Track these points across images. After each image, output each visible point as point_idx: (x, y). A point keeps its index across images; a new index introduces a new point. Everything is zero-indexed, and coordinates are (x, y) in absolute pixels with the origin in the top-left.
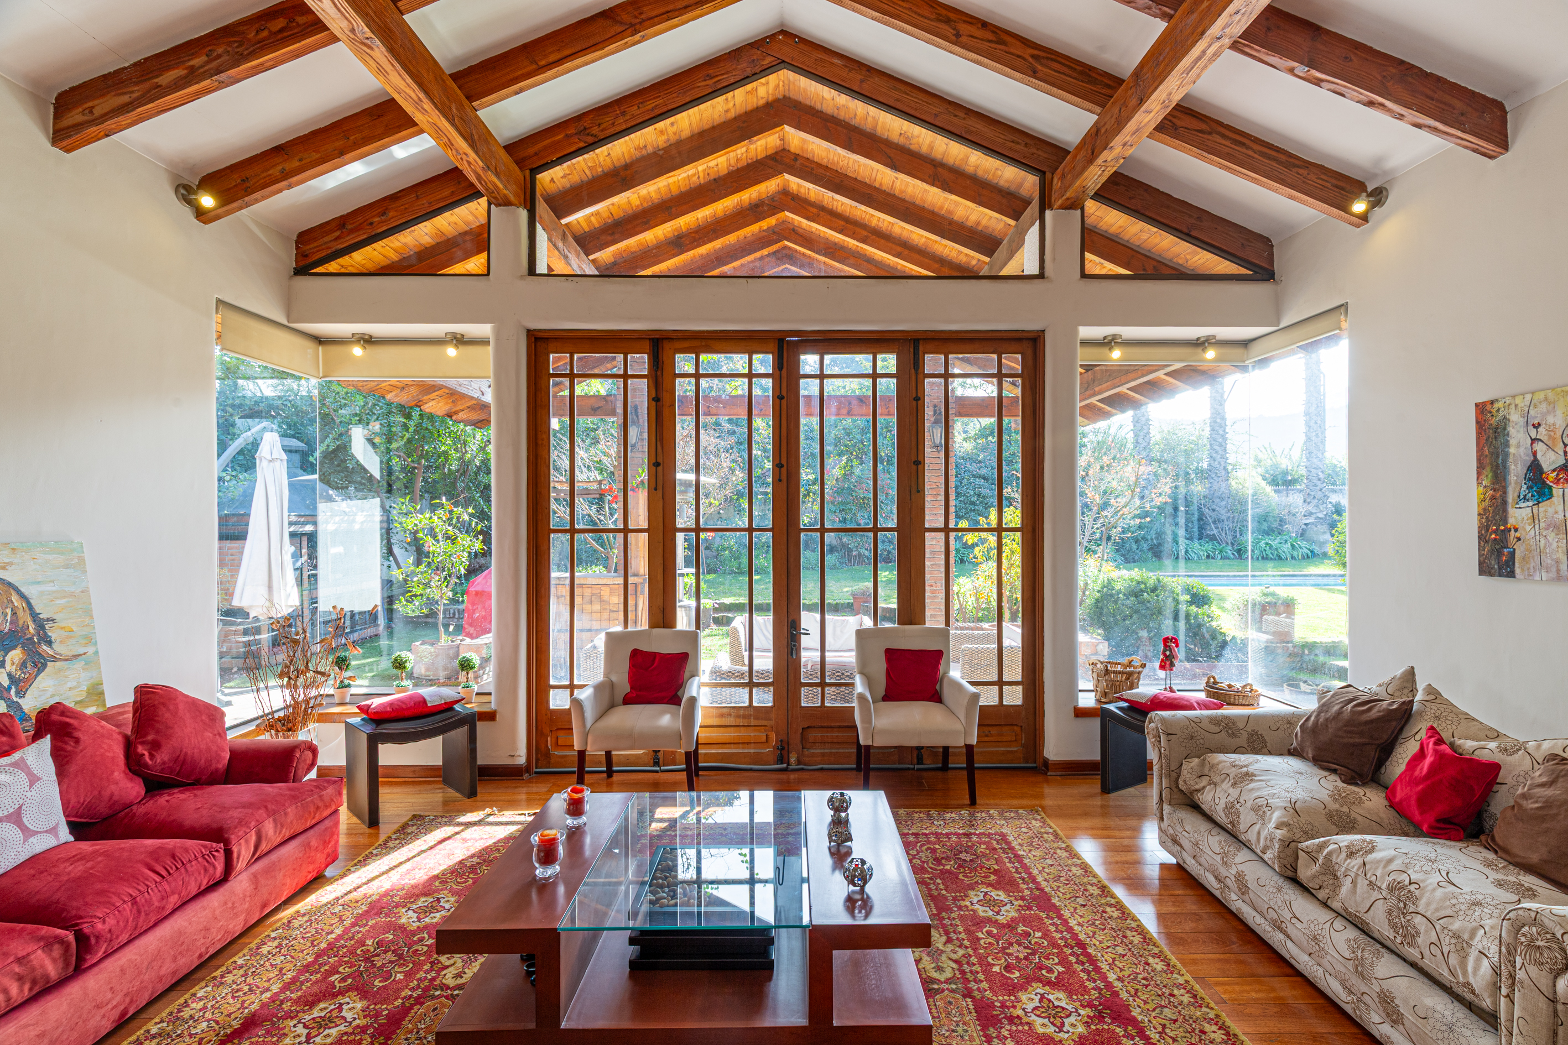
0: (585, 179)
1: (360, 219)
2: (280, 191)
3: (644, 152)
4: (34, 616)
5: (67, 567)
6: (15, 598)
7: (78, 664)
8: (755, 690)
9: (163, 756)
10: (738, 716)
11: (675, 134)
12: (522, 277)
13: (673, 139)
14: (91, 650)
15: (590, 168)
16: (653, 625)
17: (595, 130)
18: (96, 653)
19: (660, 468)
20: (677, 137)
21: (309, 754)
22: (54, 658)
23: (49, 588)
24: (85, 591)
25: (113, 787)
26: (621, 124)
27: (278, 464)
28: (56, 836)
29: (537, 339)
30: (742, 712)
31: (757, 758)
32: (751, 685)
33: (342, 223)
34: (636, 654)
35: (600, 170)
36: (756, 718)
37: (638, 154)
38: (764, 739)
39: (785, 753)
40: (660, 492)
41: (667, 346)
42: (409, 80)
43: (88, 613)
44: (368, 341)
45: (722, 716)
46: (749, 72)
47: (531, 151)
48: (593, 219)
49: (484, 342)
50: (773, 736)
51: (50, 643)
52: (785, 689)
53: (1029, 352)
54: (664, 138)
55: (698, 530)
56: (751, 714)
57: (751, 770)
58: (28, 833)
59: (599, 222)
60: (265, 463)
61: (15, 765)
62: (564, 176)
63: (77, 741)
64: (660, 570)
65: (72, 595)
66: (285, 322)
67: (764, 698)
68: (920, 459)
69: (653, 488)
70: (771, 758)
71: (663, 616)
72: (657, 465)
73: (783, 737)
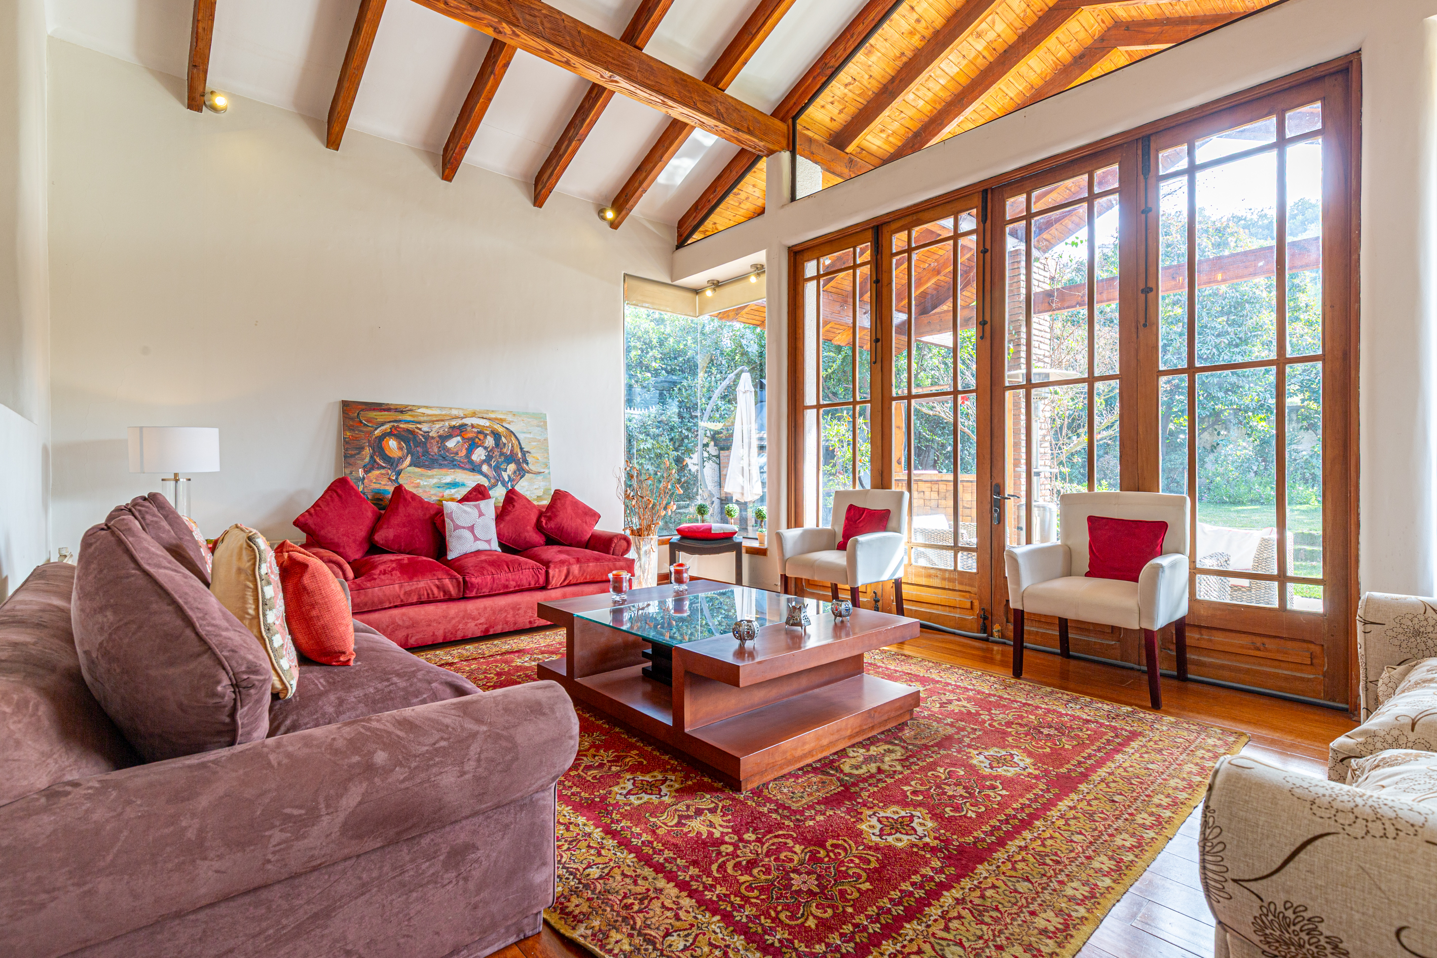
0: (861, 106)
1: (704, 200)
2: (641, 196)
3: (904, 59)
4: (521, 449)
5: (538, 426)
6: (513, 438)
7: (540, 477)
8: (960, 555)
9: (552, 525)
10: (944, 579)
11: (927, 28)
12: (785, 207)
13: (928, 34)
14: (547, 471)
15: (859, 95)
16: (874, 486)
17: (832, 62)
18: (549, 473)
19: (879, 344)
20: (931, 30)
21: (624, 544)
22: (528, 472)
23: (528, 436)
24: (546, 440)
25: (526, 534)
26: (851, 46)
27: (748, 394)
28: (490, 544)
29: (795, 253)
30: (947, 575)
31: (961, 624)
32: (956, 548)
33: (696, 207)
34: (851, 507)
35: (870, 93)
36: (961, 583)
37: (899, 64)
38: (968, 605)
39: (988, 623)
40: (879, 365)
41: (885, 230)
42: (648, 91)
43: (547, 451)
44: (717, 285)
45: (929, 576)
47: (793, 102)
48: (891, 139)
49: (764, 266)
50: (976, 603)
51: (527, 464)
52: (988, 556)
54: (918, 37)
55: (910, 397)
56: (955, 577)
57: (954, 634)
58: (476, 539)
59: (900, 140)
60: (741, 394)
61: (475, 506)
62: (841, 112)
63: (514, 506)
64: (879, 437)
65: (539, 441)
66: (670, 282)
67: (968, 563)
68: (1151, 284)
69: (873, 362)
70: (975, 626)
71: (882, 479)
72: (877, 340)
73: (986, 606)
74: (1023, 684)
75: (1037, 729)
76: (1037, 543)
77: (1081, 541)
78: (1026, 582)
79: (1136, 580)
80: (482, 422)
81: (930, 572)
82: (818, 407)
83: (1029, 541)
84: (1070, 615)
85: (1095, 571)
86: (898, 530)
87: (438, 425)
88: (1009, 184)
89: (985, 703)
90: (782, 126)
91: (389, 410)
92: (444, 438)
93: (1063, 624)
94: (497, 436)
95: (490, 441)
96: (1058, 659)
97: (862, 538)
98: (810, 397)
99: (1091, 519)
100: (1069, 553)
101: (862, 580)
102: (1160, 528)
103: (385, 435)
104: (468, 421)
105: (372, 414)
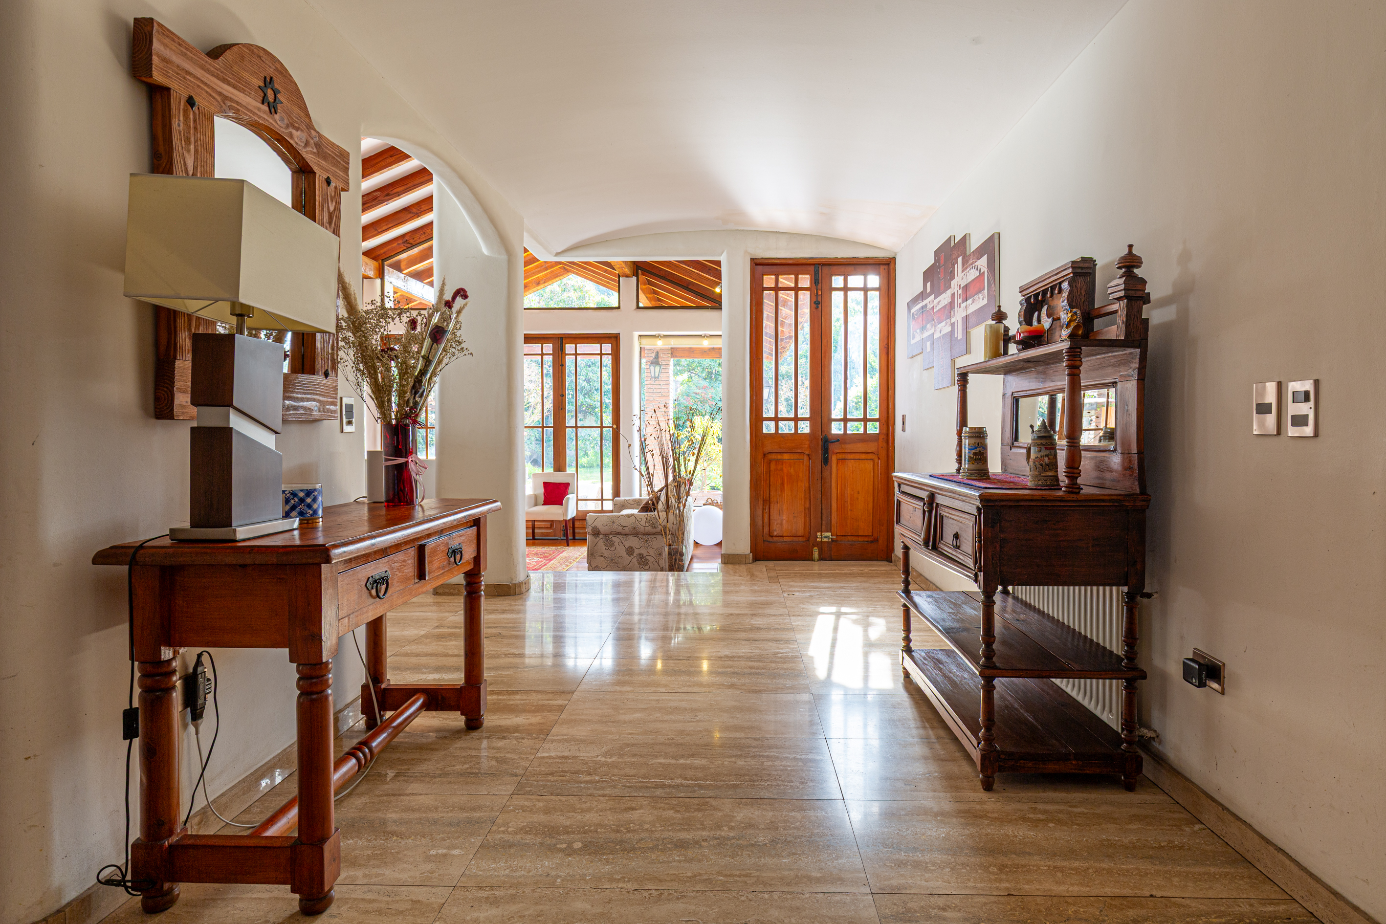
17: (411, 241)
47: (382, 251)
53: (615, 343)
77: (541, 491)
79: (561, 504)
85: (546, 503)
90: (375, 264)
99: (544, 484)
100: (536, 497)
102: (567, 485)
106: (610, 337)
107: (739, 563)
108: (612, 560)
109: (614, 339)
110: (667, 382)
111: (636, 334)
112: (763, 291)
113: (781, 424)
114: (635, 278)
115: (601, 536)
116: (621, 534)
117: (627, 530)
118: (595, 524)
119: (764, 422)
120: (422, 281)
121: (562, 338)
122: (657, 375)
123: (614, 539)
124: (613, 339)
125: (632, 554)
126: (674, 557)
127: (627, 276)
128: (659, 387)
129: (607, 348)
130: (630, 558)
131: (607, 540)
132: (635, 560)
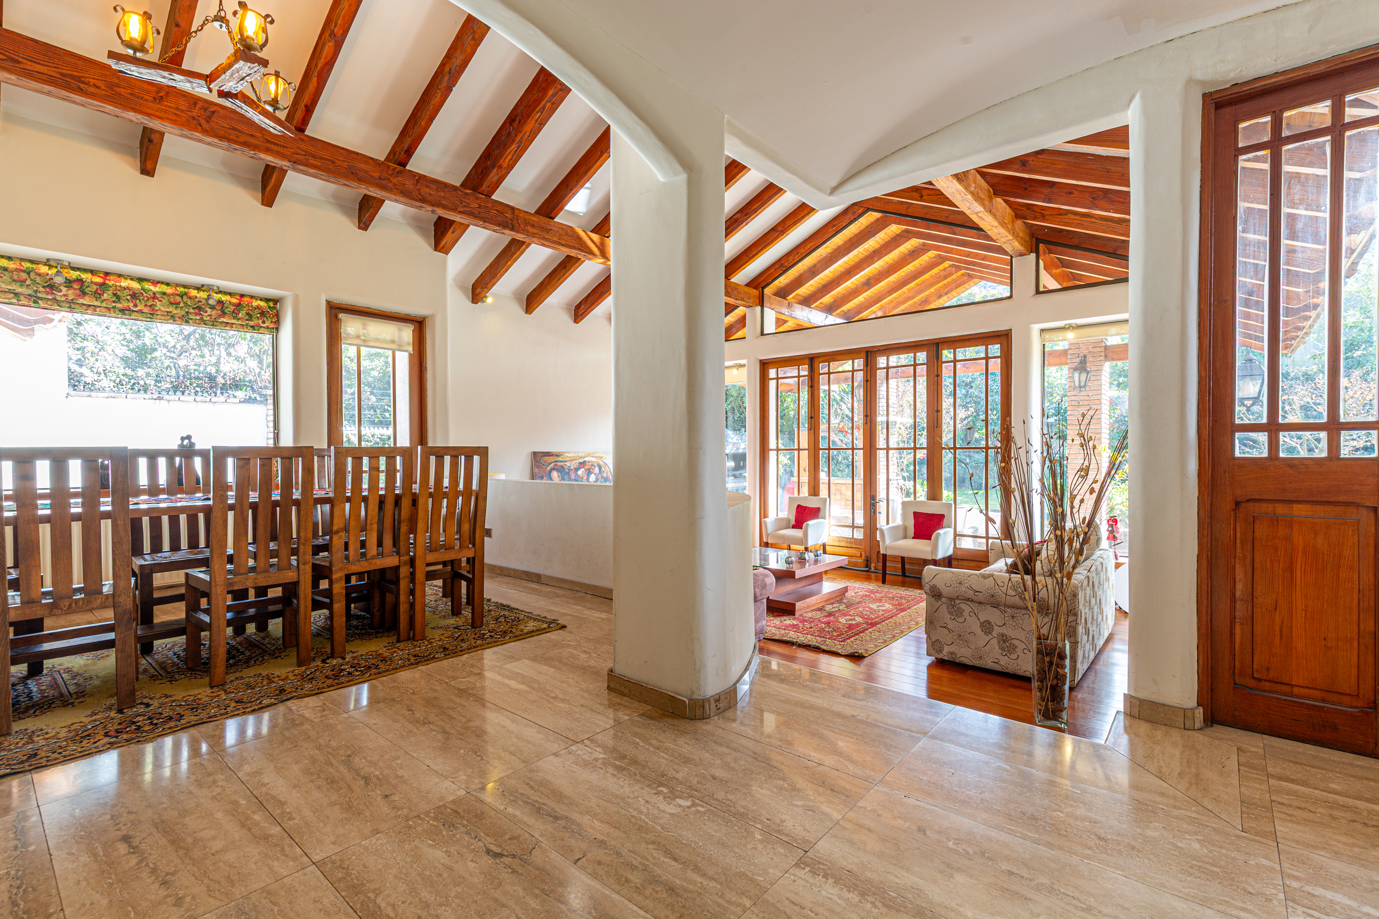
8: (855, 530)
10: (847, 542)
12: (757, 337)
16: (810, 495)
17: (786, 264)
19: (813, 420)
26: (797, 259)
29: (764, 364)
30: (849, 540)
31: (856, 564)
32: (853, 527)
34: (799, 507)
36: (856, 544)
38: (859, 555)
39: (869, 562)
40: (812, 430)
41: (816, 361)
45: (840, 541)
46: (852, 218)
47: (762, 279)
49: (744, 365)
50: (863, 554)
52: (869, 531)
53: (1005, 343)
55: (829, 449)
56: (853, 541)
57: (853, 569)
64: (813, 468)
67: (859, 535)
69: (810, 429)
70: (862, 565)
71: (814, 491)
72: (812, 418)
73: (868, 555)
74: (886, 586)
75: (893, 598)
76: (891, 525)
77: (911, 523)
78: (888, 542)
79: (931, 540)
80: (594, 459)
81: (841, 539)
82: (778, 450)
83: (888, 523)
84: (905, 555)
85: (916, 536)
86: (824, 518)
87: (574, 462)
88: (879, 350)
89: (872, 592)
90: (755, 292)
91: (552, 455)
92: (577, 469)
93: (903, 558)
94: (600, 467)
95: (597, 470)
96: (901, 578)
97: (811, 522)
98: (772, 444)
99: (914, 513)
100: (905, 529)
101: (811, 543)
102: (942, 517)
103: (552, 470)
104: (586, 459)
105: (546, 458)
106: (999, 336)
107: (1168, 724)
108: (960, 636)
109: (1004, 337)
110: (1098, 392)
111: (1036, 328)
112: (1236, 157)
113: (1285, 438)
114: (1033, 255)
115: (943, 599)
116: (972, 601)
117: (980, 597)
118: (934, 582)
119: (1237, 435)
120: (809, 307)
121: (938, 344)
122: (1083, 384)
123: (963, 606)
124: (1002, 337)
125: (990, 633)
126: (1047, 659)
127: (1021, 255)
128: (1087, 398)
129: (995, 349)
130: (987, 638)
131: (953, 606)
132: (994, 642)
